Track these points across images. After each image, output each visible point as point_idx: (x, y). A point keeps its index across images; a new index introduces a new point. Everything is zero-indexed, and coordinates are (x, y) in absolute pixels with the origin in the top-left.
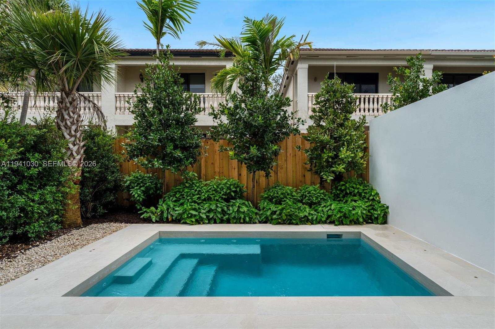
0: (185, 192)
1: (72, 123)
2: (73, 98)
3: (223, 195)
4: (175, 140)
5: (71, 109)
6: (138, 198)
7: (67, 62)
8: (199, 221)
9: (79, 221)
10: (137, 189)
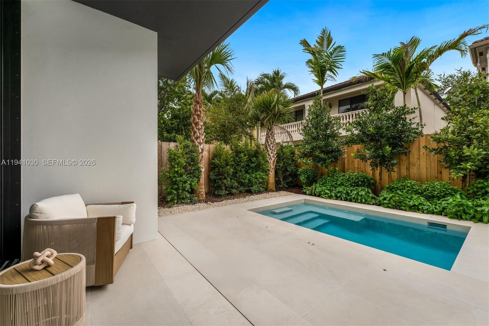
0: (328, 180)
1: (271, 143)
2: (272, 132)
3: (353, 183)
4: (321, 148)
5: (271, 137)
6: (303, 181)
7: (267, 117)
8: (330, 197)
9: (274, 189)
10: (303, 176)
